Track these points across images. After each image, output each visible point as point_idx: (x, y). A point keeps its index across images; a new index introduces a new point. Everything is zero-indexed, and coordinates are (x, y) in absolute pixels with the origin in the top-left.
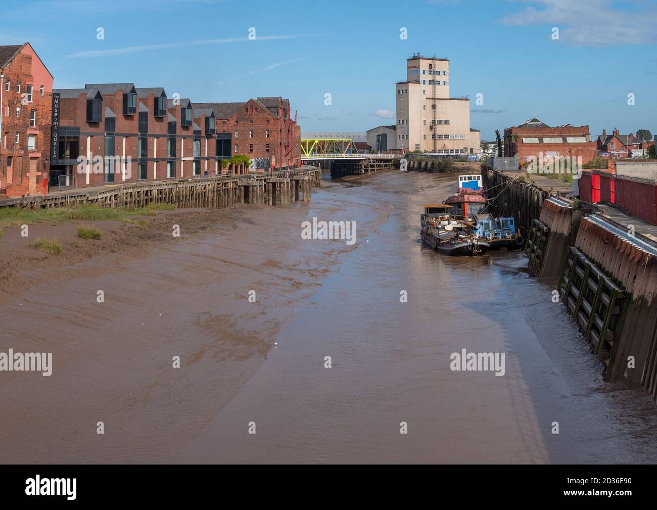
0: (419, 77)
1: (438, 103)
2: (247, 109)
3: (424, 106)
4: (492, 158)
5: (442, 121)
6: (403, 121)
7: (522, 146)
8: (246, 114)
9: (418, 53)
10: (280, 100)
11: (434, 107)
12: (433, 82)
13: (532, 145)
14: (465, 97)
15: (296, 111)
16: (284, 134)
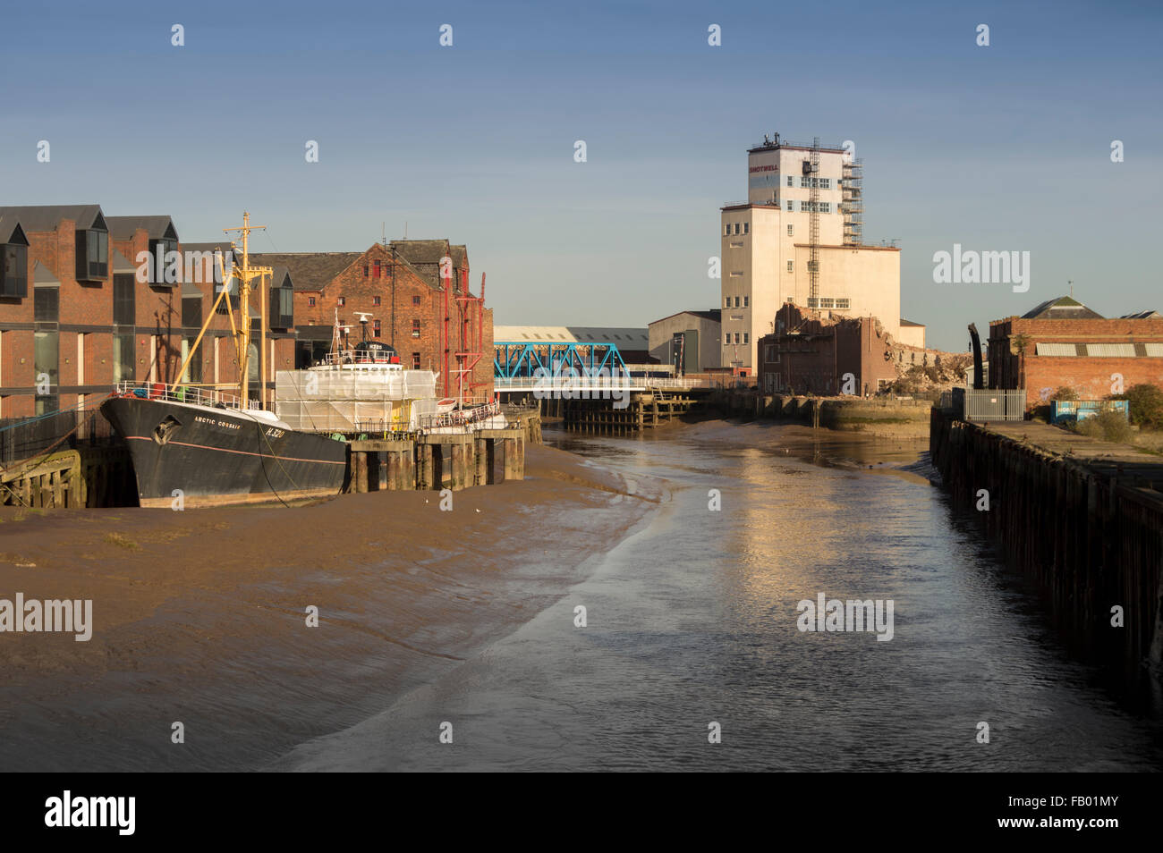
0: (777, 193)
1: (822, 256)
2: (366, 269)
3: (790, 263)
4: (958, 393)
5: (832, 300)
6: (737, 299)
7: (1034, 363)
8: (363, 281)
9: (777, 135)
10: (446, 244)
11: (813, 266)
12: (812, 206)
13: (1061, 361)
14: (888, 242)
15: (484, 274)
16: (454, 331)
